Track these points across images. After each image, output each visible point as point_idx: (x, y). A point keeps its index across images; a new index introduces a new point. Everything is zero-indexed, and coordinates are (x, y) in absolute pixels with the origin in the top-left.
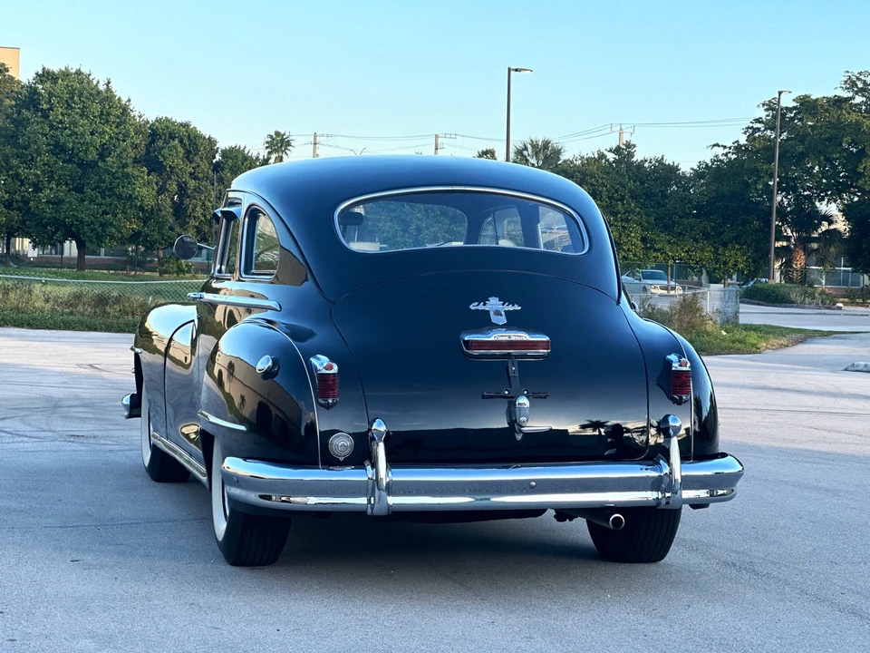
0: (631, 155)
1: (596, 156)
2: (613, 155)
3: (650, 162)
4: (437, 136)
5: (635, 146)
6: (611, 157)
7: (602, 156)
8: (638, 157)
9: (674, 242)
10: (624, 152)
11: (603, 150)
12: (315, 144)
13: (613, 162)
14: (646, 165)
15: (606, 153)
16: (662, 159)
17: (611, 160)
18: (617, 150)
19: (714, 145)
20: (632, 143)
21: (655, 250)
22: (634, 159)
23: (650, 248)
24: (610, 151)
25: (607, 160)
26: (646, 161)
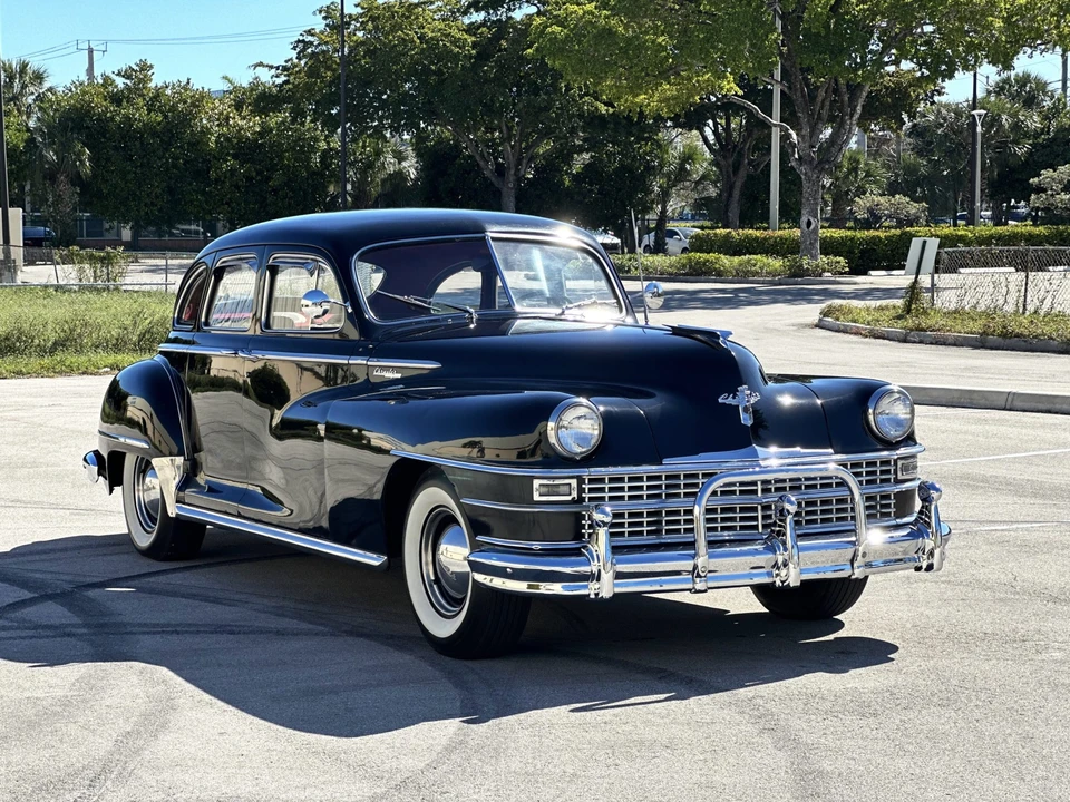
0: (147, 79)
1: (100, 81)
2: (123, 80)
3: (173, 88)
5: (151, 67)
6: (120, 82)
7: (108, 81)
8: (157, 80)
10: (139, 75)
11: (109, 73)
13: (125, 88)
14: (168, 92)
15: (114, 77)
16: (188, 83)
17: (121, 86)
18: (127, 75)
19: (257, 65)
20: (149, 63)
22: (152, 85)
24: (119, 74)
25: (116, 86)
26: (167, 87)
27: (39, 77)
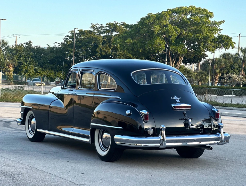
0: (31, 45)
1: (20, 45)
2: (26, 45)
3: (36, 47)
5: (32, 42)
6: (25, 45)
7: (22, 45)
8: (33, 46)
9: (43, 70)
10: (29, 44)
11: (22, 43)
13: (26, 47)
14: (35, 48)
15: (23, 44)
16: (40, 46)
17: (25, 46)
18: (26, 44)
19: (55, 43)
20: (31, 41)
21: (38, 73)
22: (32, 46)
23: (36, 72)
24: (25, 43)
25: (24, 46)
26: (35, 47)
27: (6, 43)
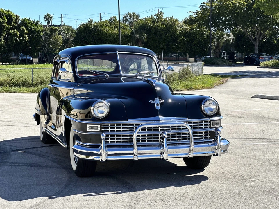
0: (162, 16)
1: (150, 17)
2: (156, 17)
3: (169, 19)
4: (100, 14)
5: (163, 13)
6: (155, 17)
7: (152, 17)
8: (164, 17)
10: (160, 15)
11: (152, 15)
12: (62, 18)
14: (167, 19)
15: (154, 16)
16: (173, 17)
17: (156, 18)
18: (157, 15)
19: (190, 12)
24: (155, 15)
26: (167, 18)
27: (137, 16)
